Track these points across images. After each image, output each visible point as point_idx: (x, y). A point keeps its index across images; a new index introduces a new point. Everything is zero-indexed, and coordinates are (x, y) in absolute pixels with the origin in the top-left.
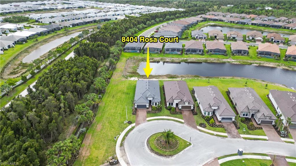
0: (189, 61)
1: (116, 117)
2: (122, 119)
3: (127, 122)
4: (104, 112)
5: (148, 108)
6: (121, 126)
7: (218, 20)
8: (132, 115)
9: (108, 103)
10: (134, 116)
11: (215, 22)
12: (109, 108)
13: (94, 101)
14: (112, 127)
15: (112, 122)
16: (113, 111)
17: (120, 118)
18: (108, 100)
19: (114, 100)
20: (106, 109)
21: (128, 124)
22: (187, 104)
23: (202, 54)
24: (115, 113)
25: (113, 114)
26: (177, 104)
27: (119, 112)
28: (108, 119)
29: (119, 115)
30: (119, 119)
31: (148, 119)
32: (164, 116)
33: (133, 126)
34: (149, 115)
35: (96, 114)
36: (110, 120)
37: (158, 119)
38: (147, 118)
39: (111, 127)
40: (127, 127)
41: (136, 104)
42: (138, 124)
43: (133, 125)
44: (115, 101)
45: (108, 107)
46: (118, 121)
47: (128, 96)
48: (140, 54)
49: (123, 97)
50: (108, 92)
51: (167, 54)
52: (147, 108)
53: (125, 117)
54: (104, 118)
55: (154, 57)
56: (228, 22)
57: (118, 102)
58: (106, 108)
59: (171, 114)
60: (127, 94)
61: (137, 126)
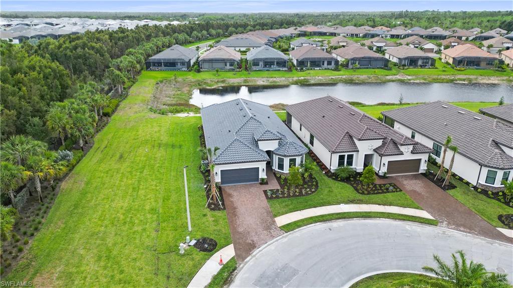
0: (312, 82)
1: (136, 228)
2: (169, 236)
3: (193, 242)
4: (80, 211)
5: (263, 182)
6: (165, 270)
7: (328, 34)
8: (207, 211)
9: (99, 180)
10: (218, 213)
11: (322, 37)
12: (102, 196)
13: (30, 168)
14: (118, 277)
15: (115, 252)
16: (121, 203)
17: (157, 231)
18: (100, 169)
19: (125, 166)
20: (89, 201)
21: (198, 255)
22: (407, 154)
23: (336, 69)
24: (129, 210)
25: (122, 217)
26: (368, 159)
27: (147, 207)
28: (98, 242)
29: (149, 216)
30: (154, 234)
31: (281, 221)
32: (339, 204)
33: (225, 262)
34: (277, 205)
35: (40, 223)
36: (110, 241)
37: (322, 216)
38: (276, 216)
39: (112, 276)
40: (197, 267)
41: (217, 170)
42: (245, 249)
43: (227, 253)
44: (129, 170)
45: (99, 192)
46: (148, 242)
47: (177, 151)
48: (190, 73)
49: (159, 155)
50: (103, 146)
51: (255, 71)
52: (263, 179)
53: (179, 223)
54: (77, 236)
55: (225, 79)
56: (347, 35)
57: (141, 172)
58: (89, 195)
59: (363, 193)
60: (173, 146)
61: (243, 259)
